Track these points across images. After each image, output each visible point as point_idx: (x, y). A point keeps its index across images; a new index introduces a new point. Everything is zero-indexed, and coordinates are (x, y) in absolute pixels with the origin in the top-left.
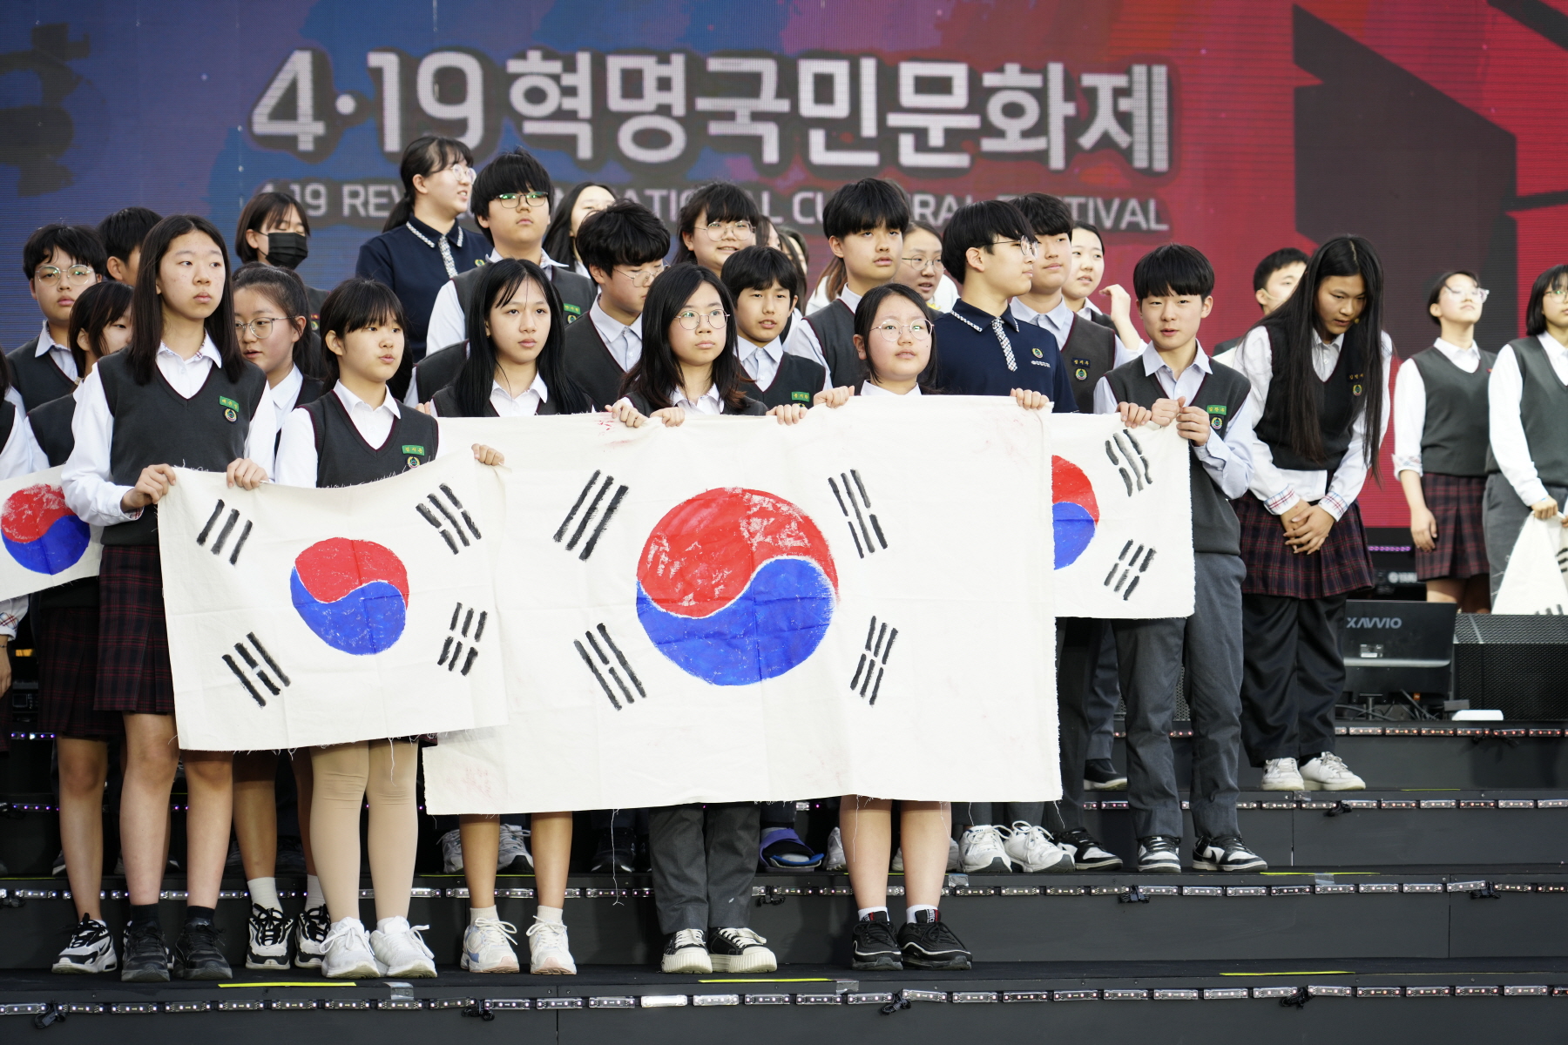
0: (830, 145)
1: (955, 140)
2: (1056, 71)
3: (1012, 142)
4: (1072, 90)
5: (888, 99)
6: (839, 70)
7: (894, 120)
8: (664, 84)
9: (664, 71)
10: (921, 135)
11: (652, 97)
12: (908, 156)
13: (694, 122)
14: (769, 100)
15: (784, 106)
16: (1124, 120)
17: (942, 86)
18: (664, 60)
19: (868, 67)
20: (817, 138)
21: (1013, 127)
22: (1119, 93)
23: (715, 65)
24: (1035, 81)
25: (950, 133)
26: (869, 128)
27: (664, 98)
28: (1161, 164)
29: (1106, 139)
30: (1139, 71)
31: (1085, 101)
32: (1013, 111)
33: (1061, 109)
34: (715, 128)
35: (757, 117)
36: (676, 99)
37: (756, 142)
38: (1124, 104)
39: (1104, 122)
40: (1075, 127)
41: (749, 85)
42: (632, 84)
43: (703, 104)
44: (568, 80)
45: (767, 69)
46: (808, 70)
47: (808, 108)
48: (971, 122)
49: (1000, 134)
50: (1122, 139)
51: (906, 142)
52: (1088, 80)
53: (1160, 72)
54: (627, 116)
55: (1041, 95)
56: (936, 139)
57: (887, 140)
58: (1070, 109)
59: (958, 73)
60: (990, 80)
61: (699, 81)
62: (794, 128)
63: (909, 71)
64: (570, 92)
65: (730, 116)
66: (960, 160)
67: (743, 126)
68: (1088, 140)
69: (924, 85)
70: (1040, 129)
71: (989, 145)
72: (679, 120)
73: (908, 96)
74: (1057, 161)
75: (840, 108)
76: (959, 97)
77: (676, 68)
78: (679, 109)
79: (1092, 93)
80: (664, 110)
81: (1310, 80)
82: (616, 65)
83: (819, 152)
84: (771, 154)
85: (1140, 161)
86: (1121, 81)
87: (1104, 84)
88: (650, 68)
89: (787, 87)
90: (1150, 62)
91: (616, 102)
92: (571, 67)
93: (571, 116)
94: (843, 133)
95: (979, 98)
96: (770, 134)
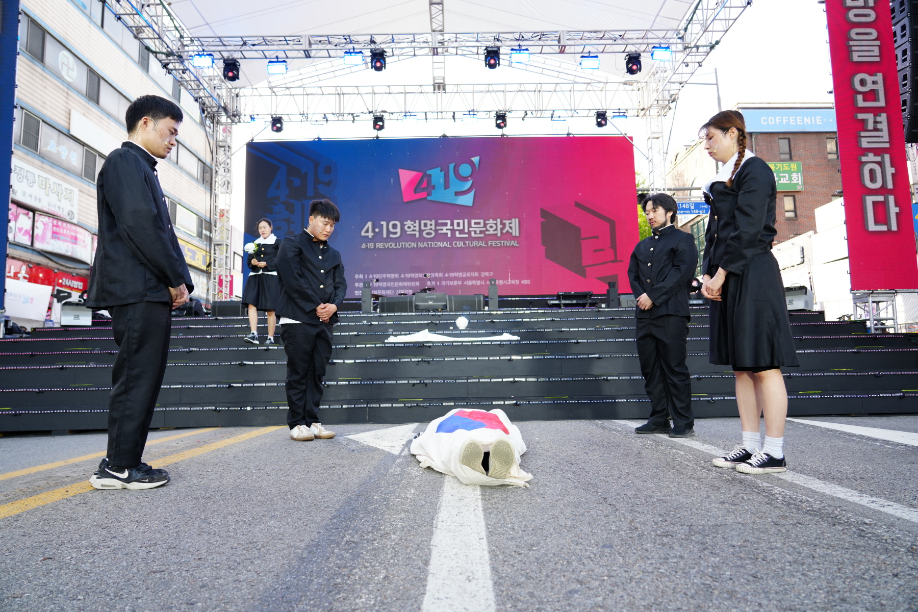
0: (460, 234)
1: (481, 232)
2: (499, 220)
3: (491, 232)
4: (502, 223)
5: (470, 226)
6: (461, 221)
7: (471, 229)
8: (431, 225)
9: (431, 223)
10: (475, 232)
11: (429, 227)
12: (473, 235)
13: (436, 231)
14: (449, 227)
15: (451, 228)
16: (511, 228)
17: (479, 223)
18: (431, 221)
19: (466, 221)
20: (457, 233)
21: (491, 230)
22: (510, 223)
23: (440, 221)
24: (495, 222)
25: (480, 231)
26: (466, 231)
27: (431, 227)
28: (518, 235)
29: (508, 231)
30: (513, 220)
31: (504, 225)
32: (491, 227)
33: (500, 226)
34: (440, 232)
35: (447, 229)
36: (433, 227)
37: (447, 234)
38: (511, 225)
39: (507, 228)
40: (502, 229)
41: (446, 224)
42: (426, 225)
43: (438, 228)
44: (415, 225)
45: (449, 222)
46: (456, 222)
47: (456, 228)
48: (484, 229)
49: (489, 231)
50: (510, 231)
51: (473, 233)
52: (504, 221)
53: (517, 220)
54: (424, 230)
55: (496, 224)
56: (478, 232)
57: (469, 233)
58: (501, 226)
59: (482, 221)
60: (487, 222)
61: (437, 224)
62: (453, 231)
63: (473, 221)
64: (415, 227)
65: (442, 230)
66: (482, 235)
67: (444, 231)
68: (504, 231)
69: (476, 223)
70: (496, 230)
71: (487, 233)
72: (434, 231)
73: (473, 225)
74: (499, 235)
75: (461, 228)
76: (482, 225)
77: (433, 222)
78: (434, 229)
79: (505, 224)
80: (431, 229)
81: (544, 220)
82: (423, 222)
83: (458, 235)
84: (449, 235)
85: (514, 234)
86: (510, 221)
87: (507, 222)
88: (428, 222)
89: (452, 224)
90: (515, 218)
91: (423, 228)
92: (415, 223)
93: (415, 230)
94: (462, 232)
95: (485, 225)
96: (449, 232)
